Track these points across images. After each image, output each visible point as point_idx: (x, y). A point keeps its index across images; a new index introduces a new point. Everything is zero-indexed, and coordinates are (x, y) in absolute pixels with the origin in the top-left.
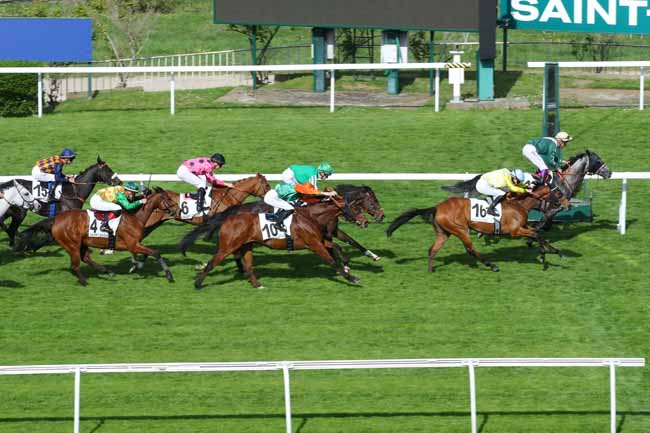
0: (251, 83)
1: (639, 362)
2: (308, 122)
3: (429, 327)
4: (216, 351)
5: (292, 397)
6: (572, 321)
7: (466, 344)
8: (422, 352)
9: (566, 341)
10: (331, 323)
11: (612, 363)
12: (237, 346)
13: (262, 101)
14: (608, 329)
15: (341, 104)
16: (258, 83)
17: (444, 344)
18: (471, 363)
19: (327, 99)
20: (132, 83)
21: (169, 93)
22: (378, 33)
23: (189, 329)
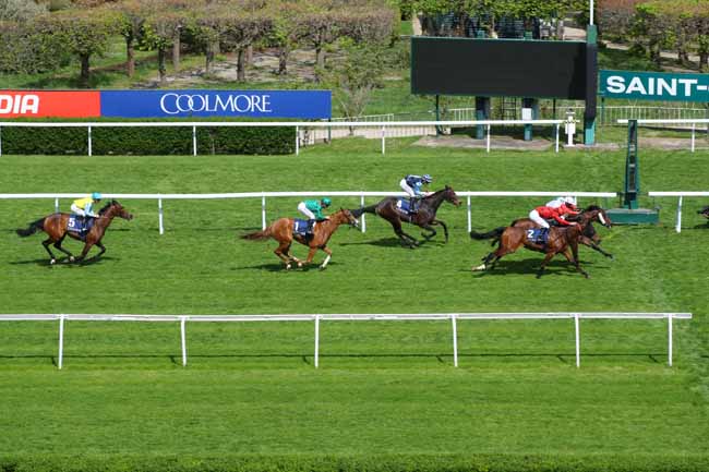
0: (435, 133)
1: (688, 316)
2: (472, 158)
3: (549, 292)
4: (408, 306)
5: (458, 337)
6: (644, 289)
7: (573, 304)
8: (545, 308)
9: (640, 301)
10: (485, 289)
11: (671, 316)
12: (422, 304)
13: (443, 144)
14: (668, 294)
15: (494, 147)
16: (440, 133)
17: (559, 303)
18: (577, 315)
19: (485, 144)
20: (357, 133)
21: (381, 140)
22: (519, 101)
23: (392, 293)
